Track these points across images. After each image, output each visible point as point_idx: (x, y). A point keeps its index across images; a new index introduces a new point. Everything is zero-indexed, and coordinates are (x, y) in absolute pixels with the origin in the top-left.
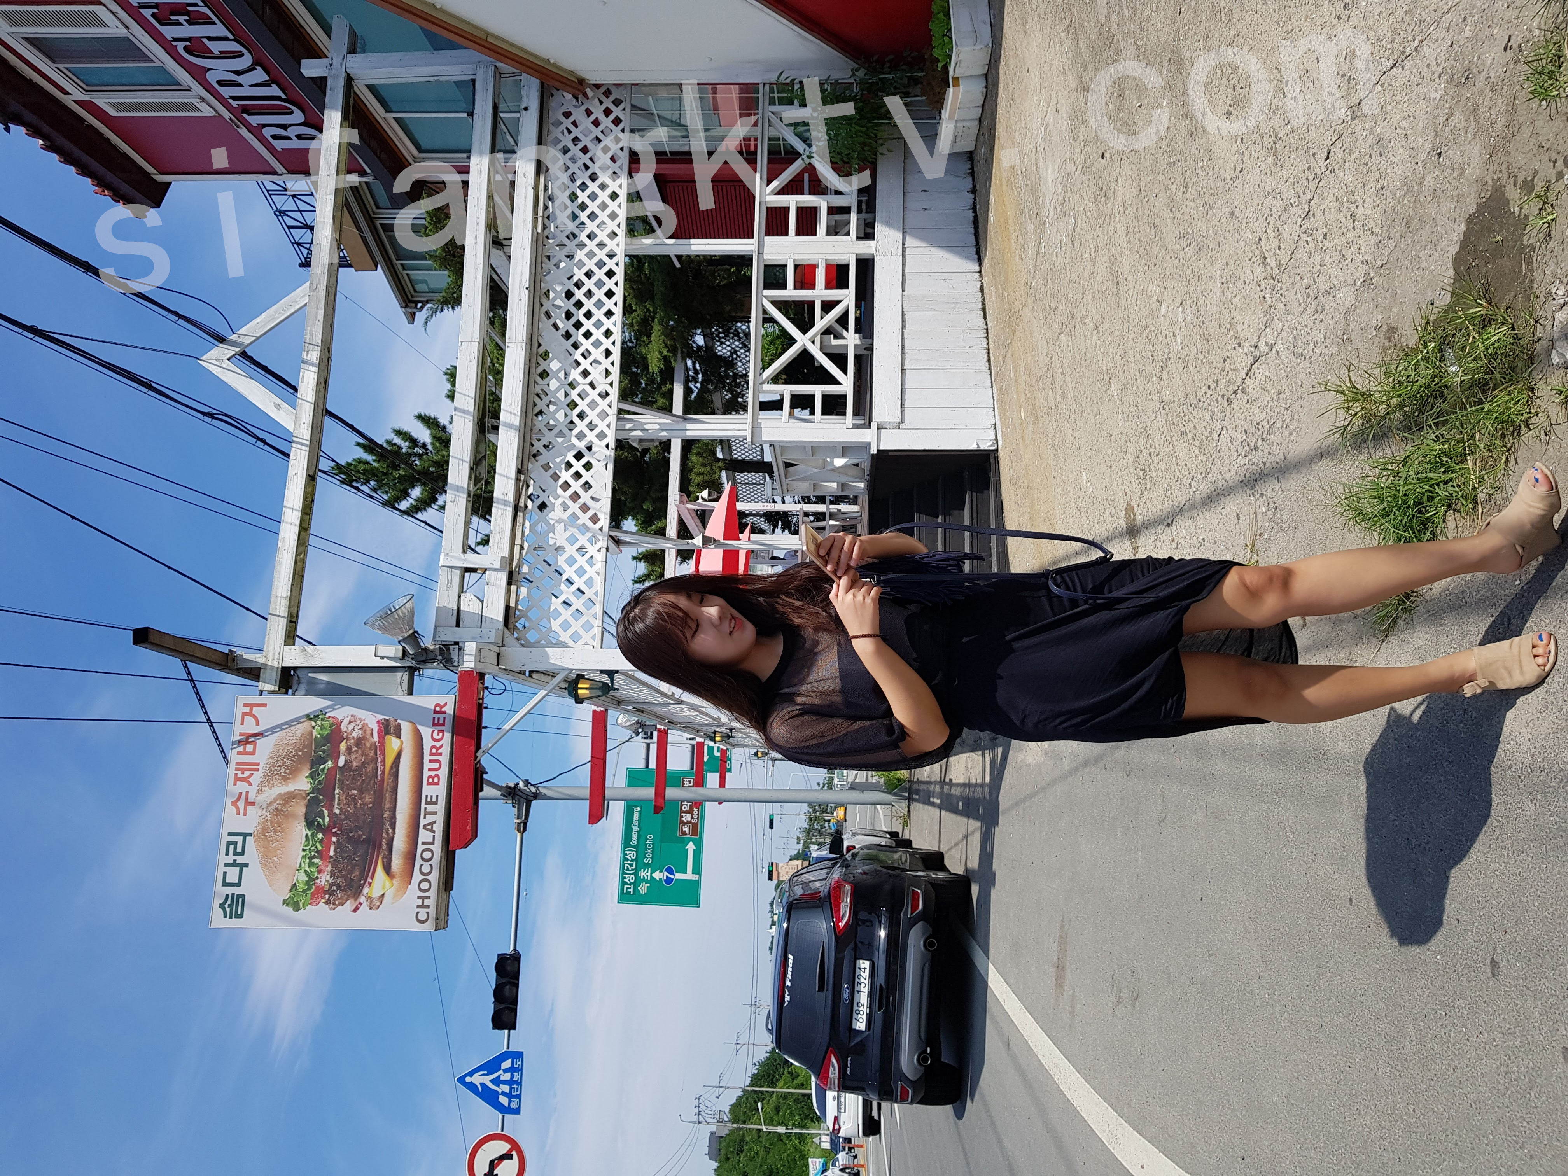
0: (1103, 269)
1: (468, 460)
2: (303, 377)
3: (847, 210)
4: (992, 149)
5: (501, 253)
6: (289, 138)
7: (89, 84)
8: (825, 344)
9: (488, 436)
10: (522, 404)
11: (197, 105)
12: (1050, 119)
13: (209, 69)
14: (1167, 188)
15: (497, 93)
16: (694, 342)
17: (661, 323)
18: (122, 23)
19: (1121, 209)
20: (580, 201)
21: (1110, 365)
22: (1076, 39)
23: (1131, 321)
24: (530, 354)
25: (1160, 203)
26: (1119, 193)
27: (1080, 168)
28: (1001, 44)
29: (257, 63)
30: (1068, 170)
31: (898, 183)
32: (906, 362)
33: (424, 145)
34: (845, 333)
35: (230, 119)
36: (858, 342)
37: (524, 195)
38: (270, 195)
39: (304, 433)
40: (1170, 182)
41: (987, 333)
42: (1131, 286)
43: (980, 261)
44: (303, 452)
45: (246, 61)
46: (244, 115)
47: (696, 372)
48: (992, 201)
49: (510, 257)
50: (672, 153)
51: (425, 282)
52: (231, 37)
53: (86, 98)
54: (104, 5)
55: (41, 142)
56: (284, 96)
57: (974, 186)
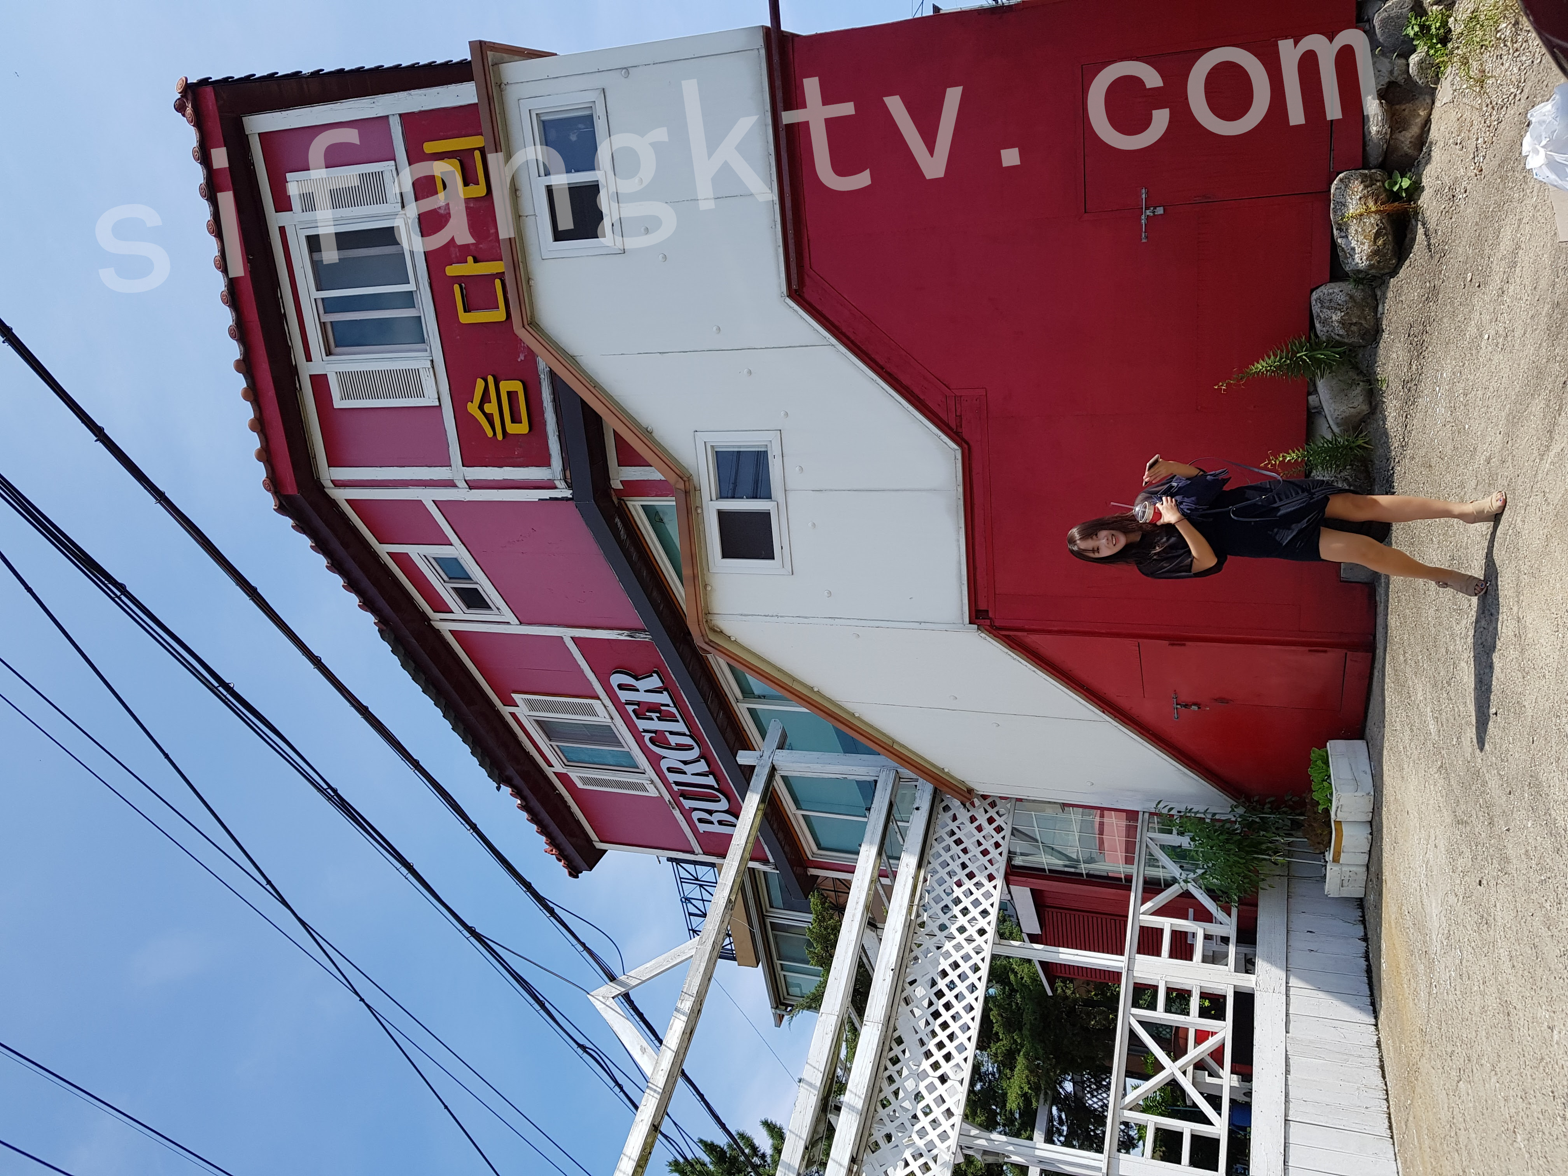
0: (1492, 1002)
1: (805, 1138)
2: (673, 1024)
3: (1225, 940)
4: (1380, 894)
5: (874, 934)
6: (712, 823)
7: (570, 760)
8: (1198, 1080)
9: (829, 1116)
10: (868, 1086)
11: (646, 785)
12: (1430, 855)
13: (664, 757)
14: (1542, 907)
15: (894, 793)
16: (1062, 1087)
17: (1026, 1056)
18: (609, 714)
19: (1502, 933)
20: (955, 895)
21: (1513, 1110)
22: (1447, 778)
23: (1526, 1055)
24: (885, 1036)
25: (1537, 922)
26: (1498, 918)
27: (1461, 898)
28: (1382, 792)
29: (702, 756)
30: (1450, 903)
31: (1280, 920)
32: (1291, 1113)
33: (823, 844)
34: (1221, 1072)
35: (669, 801)
36: (1236, 1084)
37: (903, 883)
38: (681, 882)
39: (660, 1080)
40: (1543, 900)
41: (1387, 1094)
42: (1521, 1015)
43: (1376, 1014)
44: (654, 1099)
45: (695, 753)
46: (681, 799)
47: (1061, 1122)
48: (1383, 946)
49: (881, 939)
50: (1050, 871)
51: (799, 986)
52: (688, 733)
53: (564, 771)
54: (600, 700)
55: (519, 802)
56: (716, 786)
57: (1366, 934)
